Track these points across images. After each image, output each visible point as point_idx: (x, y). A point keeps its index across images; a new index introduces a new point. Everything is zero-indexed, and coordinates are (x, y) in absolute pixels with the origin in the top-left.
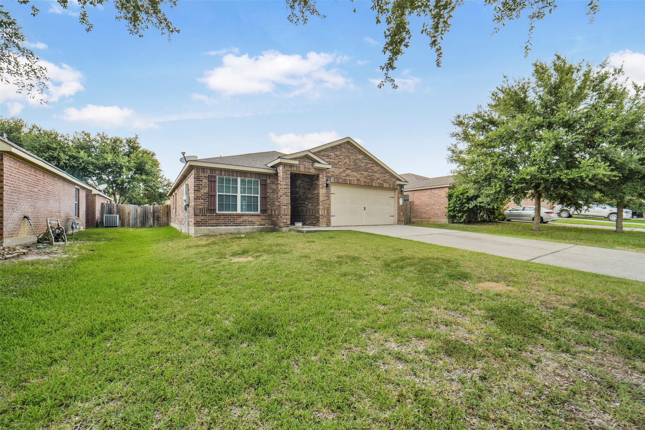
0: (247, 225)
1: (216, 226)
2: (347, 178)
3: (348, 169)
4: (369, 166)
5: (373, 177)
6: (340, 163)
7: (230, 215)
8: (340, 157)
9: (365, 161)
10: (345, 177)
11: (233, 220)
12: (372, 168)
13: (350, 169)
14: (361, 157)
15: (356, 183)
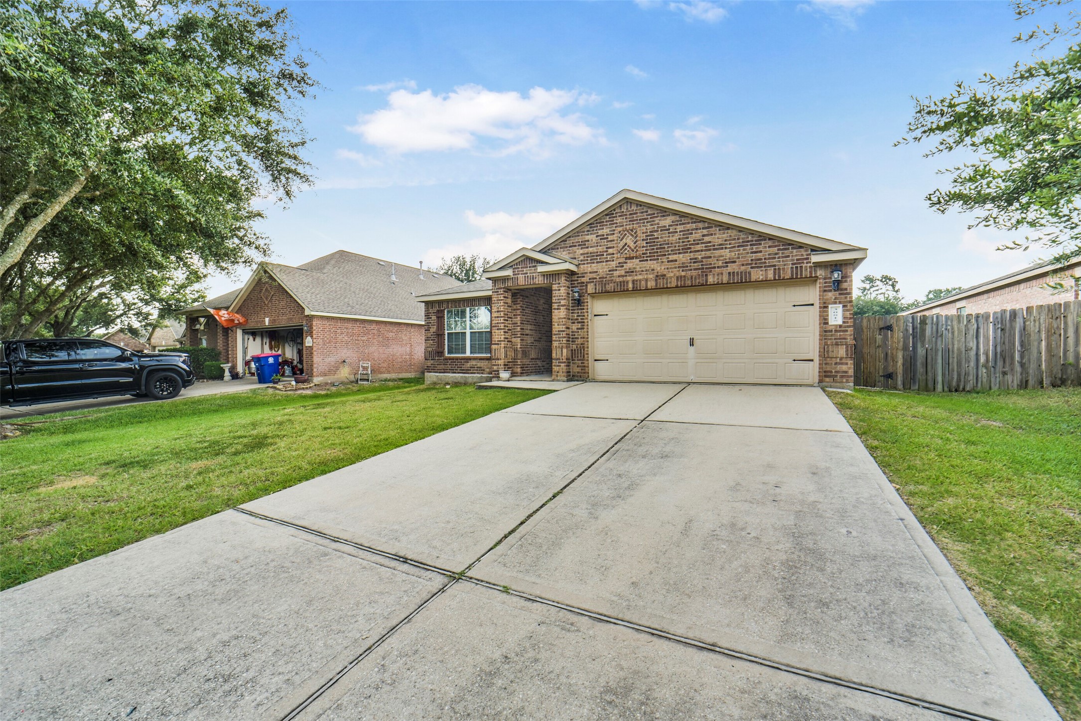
0: (474, 373)
1: (444, 373)
2: (629, 278)
3: (632, 258)
4: (697, 235)
5: (712, 261)
6: (610, 251)
7: (457, 359)
8: (610, 238)
9: (680, 228)
10: (623, 276)
11: (459, 365)
12: (707, 239)
13: (637, 258)
14: (667, 221)
15: (651, 284)
